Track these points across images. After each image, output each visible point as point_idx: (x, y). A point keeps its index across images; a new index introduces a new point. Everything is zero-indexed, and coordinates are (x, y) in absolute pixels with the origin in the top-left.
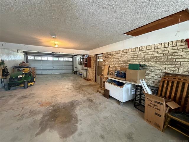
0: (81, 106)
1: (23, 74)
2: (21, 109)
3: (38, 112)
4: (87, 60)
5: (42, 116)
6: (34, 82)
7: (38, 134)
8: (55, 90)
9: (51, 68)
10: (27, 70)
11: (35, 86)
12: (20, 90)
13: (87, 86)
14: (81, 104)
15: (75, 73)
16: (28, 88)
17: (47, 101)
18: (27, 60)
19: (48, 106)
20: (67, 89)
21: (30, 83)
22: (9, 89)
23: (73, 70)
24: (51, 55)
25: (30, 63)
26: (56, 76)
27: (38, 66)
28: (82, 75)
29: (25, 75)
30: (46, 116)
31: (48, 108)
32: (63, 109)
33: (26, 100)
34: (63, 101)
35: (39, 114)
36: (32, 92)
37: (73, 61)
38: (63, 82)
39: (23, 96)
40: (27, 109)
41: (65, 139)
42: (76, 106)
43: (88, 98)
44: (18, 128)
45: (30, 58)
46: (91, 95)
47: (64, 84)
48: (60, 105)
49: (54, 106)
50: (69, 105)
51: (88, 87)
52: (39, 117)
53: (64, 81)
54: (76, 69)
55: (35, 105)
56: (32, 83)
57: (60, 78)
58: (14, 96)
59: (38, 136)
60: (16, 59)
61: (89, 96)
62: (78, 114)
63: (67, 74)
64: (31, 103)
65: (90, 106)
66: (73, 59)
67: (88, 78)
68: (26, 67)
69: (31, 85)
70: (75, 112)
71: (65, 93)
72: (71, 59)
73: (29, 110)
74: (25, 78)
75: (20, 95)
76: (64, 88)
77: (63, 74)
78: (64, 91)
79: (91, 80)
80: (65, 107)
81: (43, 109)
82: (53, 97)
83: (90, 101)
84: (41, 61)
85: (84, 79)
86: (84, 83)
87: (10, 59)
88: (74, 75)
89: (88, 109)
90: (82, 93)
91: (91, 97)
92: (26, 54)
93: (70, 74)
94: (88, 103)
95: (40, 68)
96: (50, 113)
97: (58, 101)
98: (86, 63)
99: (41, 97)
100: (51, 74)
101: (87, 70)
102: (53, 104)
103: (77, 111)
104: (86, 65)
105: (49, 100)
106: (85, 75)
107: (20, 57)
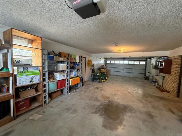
0: (134, 114)
1: (100, 73)
2: (93, 94)
3: (99, 100)
4: (164, 64)
5: (99, 104)
6: (106, 80)
7: (92, 113)
8: (117, 90)
9: (122, 71)
10: (103, 71)
11: (106, 83)
12: (97, 83)
13: (156, 97)
14: (135, 113)
15: (147, 78)
16: (101, 83)
17: (107, 96)
18: (106, 64)
19: (106, 100)
20: (129, 92)
21: (103, 79)
22: (93, 81)
23: (145, 75)
24: (123, 59)
25: (107, 65)
26: (123, 79)
27: (112, 68)
28: (156, 82)
29: (101, 74)
30: (102, 105)
31: (105, 101)
32: (115, 108)
33: (97, 90)
34: (118, 101)
35: (99, 101)
36: (102, 86)
37: (146, 65)
38: (127, 85)
39: (97, 87)
40: (95, 96)
41: (104, 129)
42: (128, 111)
43: (149, 112)
44: (87, 104)
45: (108, 62)
46: (157, 111)
47: (128, 87)
48: (114, 103)
49: (109, 102)
50: (122, 107)
51: (157, 99)
52: (98, 104)
53: (129, 84)
54: (149, 74)
55: (100, 95)
56: (104, 80)
57: (126, 81)
58: (93, 86)
59: (92, 114)
60: (100, 63)
61: (151, 110)
62: (125, 119)
63: (137, 78)
64: (98, 93)
65: (144, 121)
66: (146, 63)
67: (165, 88)
68: (104, 69)
69: (103, 82)
70: (124, 116)
71: (124, 95)
72: (143, 63)
73: (95, 97)
74: (101, 76)
75: (96, 86)
76: (125, 91)
77: (132, 77)
78: (124, 93)
79: (169, 92)
80: (117, 107)
81: (102, 100)
82: (112, 95)
83: (150, 116)
84: (115, 64)
85: (157, 88)
86: (153, 93)
87: (97, 63)
88: (145, 80)
89: (140, 122)
90: (143, 102)
91: (155, 112)
92: (106, 59)
93: (140, 78)
94: (145, 117)
95: (113, 70)
96: (105, 105)
97: (115, 99)
98: (161, 67)
99: (105, 91)
100: (121, 76)
101: (164, 77)
102: (110, 100)
103: (126, 116)
104: (162, 71)
105: (109, 96)
106: (161, 84)
107: (102, 62)
